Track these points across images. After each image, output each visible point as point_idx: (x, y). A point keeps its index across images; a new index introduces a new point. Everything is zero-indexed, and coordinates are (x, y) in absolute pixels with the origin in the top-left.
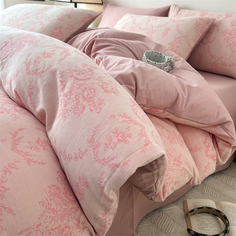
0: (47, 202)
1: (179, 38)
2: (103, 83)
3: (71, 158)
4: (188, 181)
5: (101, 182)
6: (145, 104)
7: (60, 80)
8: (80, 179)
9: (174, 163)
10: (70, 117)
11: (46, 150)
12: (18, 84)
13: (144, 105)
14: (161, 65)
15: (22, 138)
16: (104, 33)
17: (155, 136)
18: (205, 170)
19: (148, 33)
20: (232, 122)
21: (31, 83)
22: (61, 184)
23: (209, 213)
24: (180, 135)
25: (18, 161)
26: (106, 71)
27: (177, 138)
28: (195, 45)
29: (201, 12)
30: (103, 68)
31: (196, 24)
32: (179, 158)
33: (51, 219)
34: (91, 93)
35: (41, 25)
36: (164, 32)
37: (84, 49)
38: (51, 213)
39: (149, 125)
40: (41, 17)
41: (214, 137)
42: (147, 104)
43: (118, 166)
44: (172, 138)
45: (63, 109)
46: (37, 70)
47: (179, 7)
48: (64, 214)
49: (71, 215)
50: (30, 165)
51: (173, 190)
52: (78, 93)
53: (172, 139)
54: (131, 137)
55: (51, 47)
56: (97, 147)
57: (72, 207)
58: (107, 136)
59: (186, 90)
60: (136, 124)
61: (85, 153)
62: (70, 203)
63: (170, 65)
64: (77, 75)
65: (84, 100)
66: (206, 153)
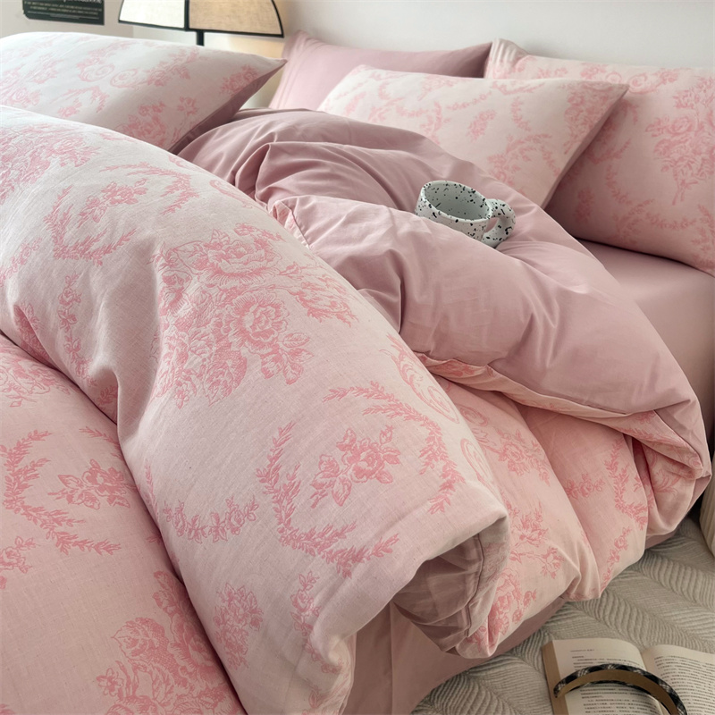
0: (124, 677)
1: (520, 142)
2: (303, 285)
3: (202, 529)
4: (563, 589)
5: (303, 610)
6: (432, 350)
7: (166, 275)
8: (231, 599)
9: (520, 533)
10: (198, 395)
11: (119, 503)
12: (28, 287)
13: (429, 352)
14: (473, 227)
15: (41, 465)
16: (293, 126)
17: (473, 455)
18: (614, 553)
19: (424, 126)
20: (694, 402)
21: (69, 283)
22: (169, 614)
23: (623, 684)
24: (536, 445)
25: (29, 544)
26: (305, 245)
27: (530, 454)
28: (568, 164)
29: (583, 64)
30: (297, 234)
31: (570, 100)
32: (537, 519)
34: (264, 318)
35: (98, 99)
36: (475, 123)
37: (234, 173)
39: (453, 420)
40: (97, 74)
41: (640, 450)
42: (437, 349)
43: (357, 557)
44: (513, 455)
45: (173, 369)
46: (88, 242)
47: (518, 47)
50: (67, 553)
51: (518, 619)
52: (224, 318)
53: (515, 459)
54: (398, 462)
55: (134, 170)
56: (287, 493)
57: (204, 689)
58: (321, 457)
59: (556, 306)
60: (413, 417)
61: (248, 514)
62: (199, 677)
63: (499, 227)
64: (220, 260)
65: (243, 341)
66: (618, 501)
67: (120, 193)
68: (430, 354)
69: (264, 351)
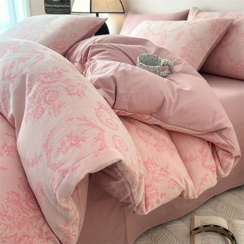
0: (3, 209)
1: (192, 42)
2: (69, 85)
3: (29, 163)
4: (179, 194)
5: (53, 189)
6: (127, 109)
7: (28, 83)
8: (37, 187)
9: (159, 173)
10: (30, 121)
11: (11, 156)
14: (154, 69)
18: (201, 182)
21: (4, 88)
22: (23, 191)
23: (217, 232)
24: (171, 143)
27: (166, 146)
29: (220, 13)
30: (90, 73)
31: (211, 26)
32: (167, 168)
33: (6, 227)
34: (53, 96)
35: (45, 35)
36: (177, 36)
38: (6, 221)
42: (129, 109)
44: (160, 146)
46: (10, 75)
47: (199, 9)
48: (22, 222)
49: (32, 223)
52: (41, 96)
54: (85, 141)
55: (29, 52)
56: (50, 151)
57: (33, 215)
58: (60, 140)
60: (95, 127)
61: (39, 158)
62: (31, 212)
63: (168, 69)
64: (44, 78)
65: (45, 103)
66: (203, 164)
67: (22, 60)
68: (127, 111)
69: (50, 106)
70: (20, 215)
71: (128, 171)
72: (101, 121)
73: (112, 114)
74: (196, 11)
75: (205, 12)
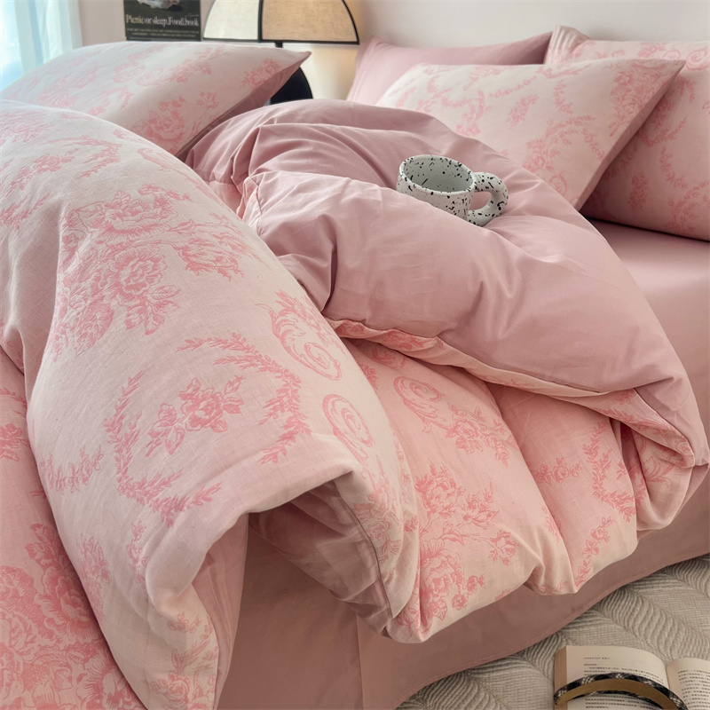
1: (561, 126)
2: (191, 241)
3: (64, 480)
5: (136, 561)
6: (367, 318)
7: (65, 234)
8: (86, 552)
9: (465, 513)
10: (69, 348)
11: (7, 457)
16: (295, 111)
18: (591, 545)
20: (680, 381)
22: (42, 566)
23: (634, 696)
24: (499, 425)
27: (487, 432)
28: (614, 148)
31: (617, 80)
32: (487, 500)
34: (141, 270)
35: (123, 98)
36: (516, 110)
42: (373, 317)
43: (178, 506)
44: (466, 432)
46: (12, 208)
47: (579, 33)
48: (39, 662)
49: (70, 668)
51: (462, 605)
52: (103, 273)
53: (466, 436)
54: (238, 411)
55: (70, 142)
56: (127, 442)
57: (73, 643)
58: (161, 406)
59: (517, 275)
60: (270, 370)
61: (95, 465)
62: (68, 631)
63: (492, 202)
64: (115, 219)
65: (115, 294)
66: (596, 488)
67: (48, 163)
68: (367, 323)
70: (31, 642)
71: (370, 507)
72: (288, 349)
73: (323, 331)
74: (571, 37)
75: (597, 42)
